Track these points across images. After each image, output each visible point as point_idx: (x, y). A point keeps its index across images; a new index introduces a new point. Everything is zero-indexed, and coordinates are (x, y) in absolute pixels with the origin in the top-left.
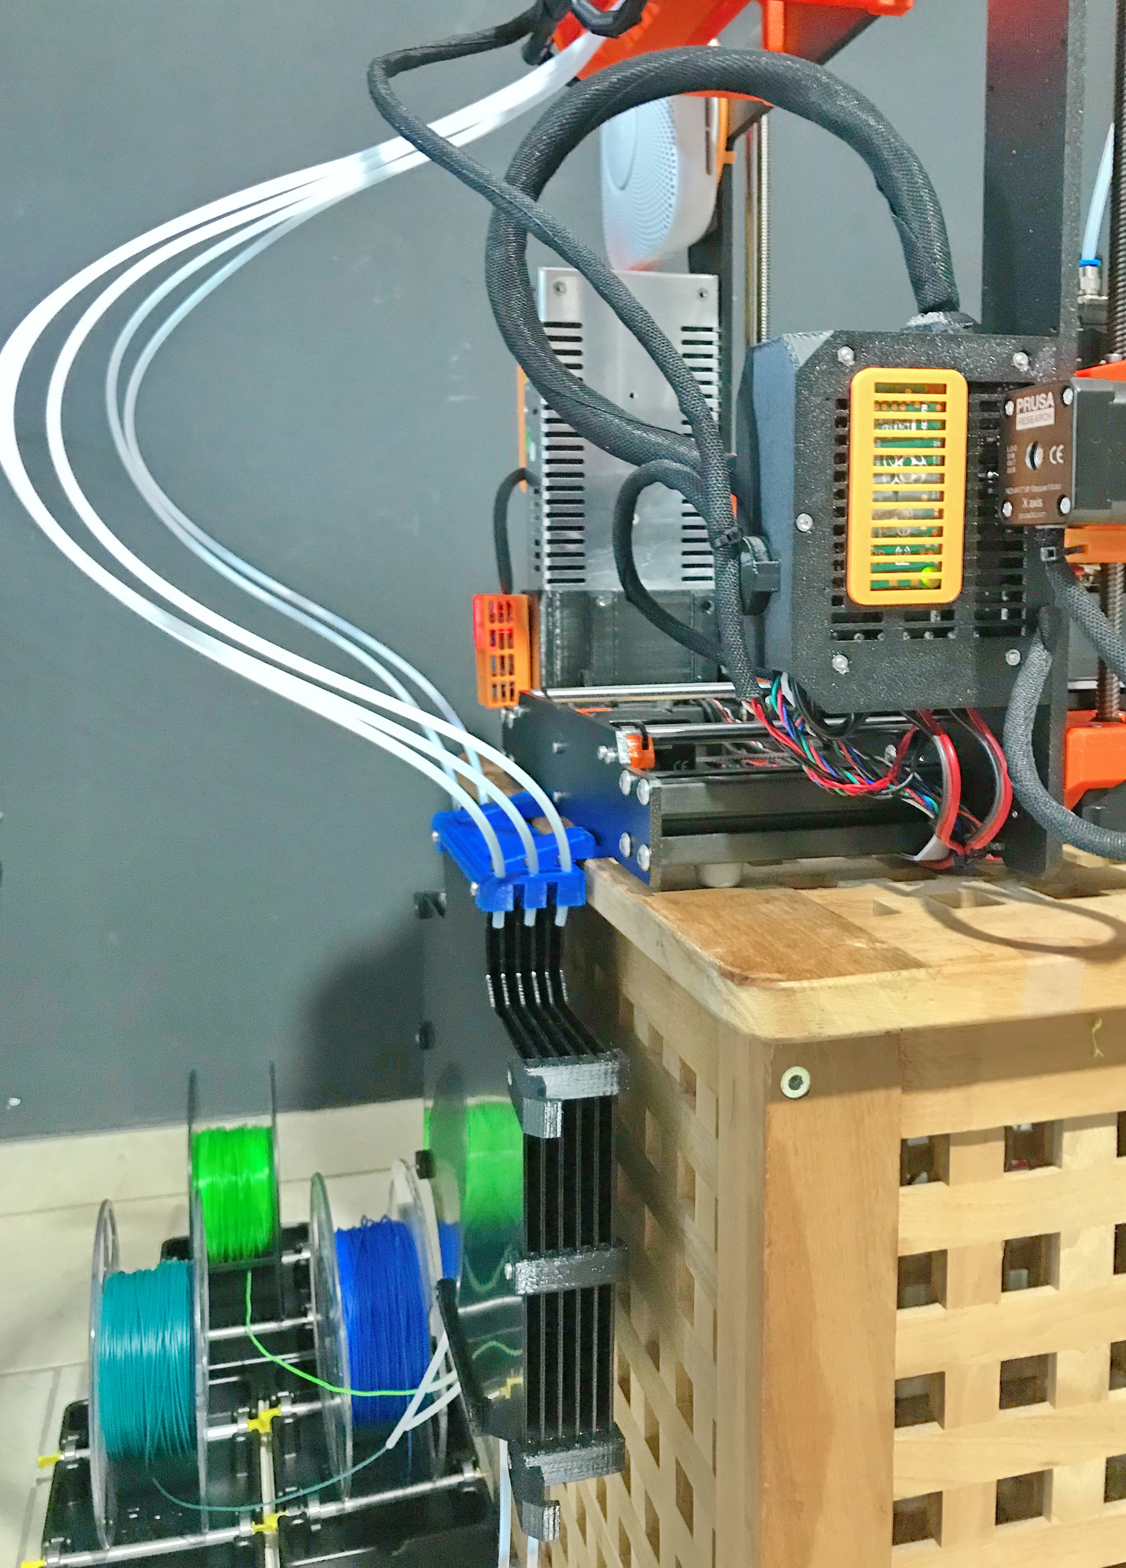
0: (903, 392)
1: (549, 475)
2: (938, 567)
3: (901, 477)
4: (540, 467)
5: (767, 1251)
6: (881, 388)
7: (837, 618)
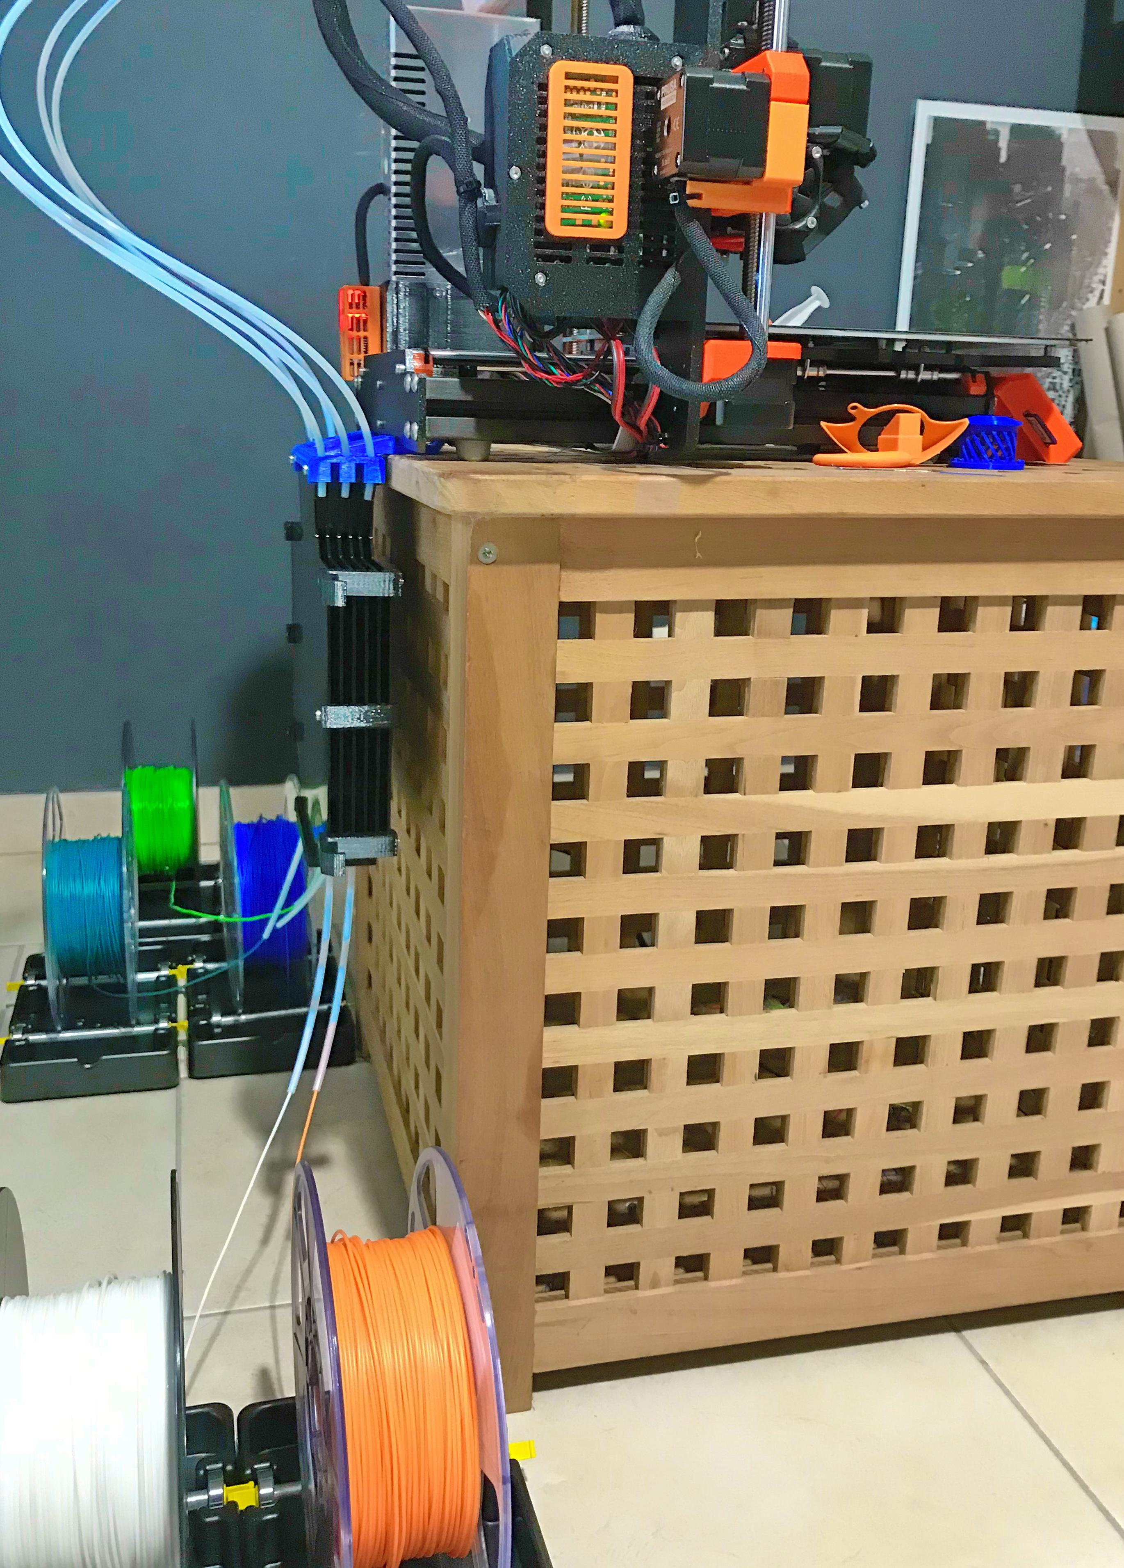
0: (589, 81)
1: (396, 183)
2: (611, 213)
3: (586, 144)
4: (390, 177)
5: (468, 664)
6: (568, 76)
7: (538, 245)
